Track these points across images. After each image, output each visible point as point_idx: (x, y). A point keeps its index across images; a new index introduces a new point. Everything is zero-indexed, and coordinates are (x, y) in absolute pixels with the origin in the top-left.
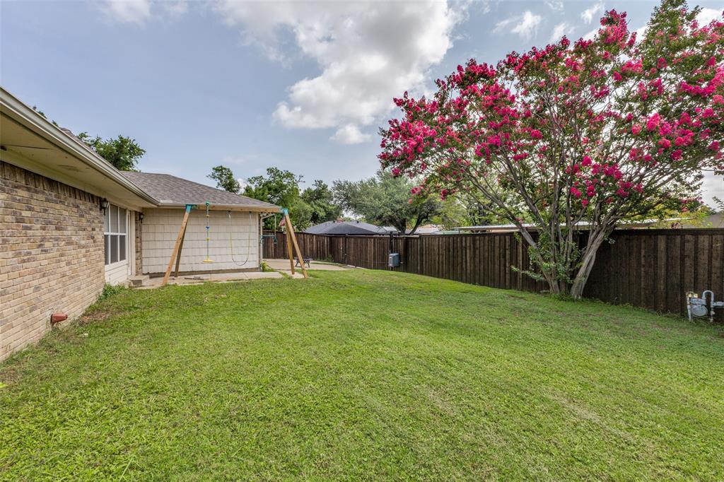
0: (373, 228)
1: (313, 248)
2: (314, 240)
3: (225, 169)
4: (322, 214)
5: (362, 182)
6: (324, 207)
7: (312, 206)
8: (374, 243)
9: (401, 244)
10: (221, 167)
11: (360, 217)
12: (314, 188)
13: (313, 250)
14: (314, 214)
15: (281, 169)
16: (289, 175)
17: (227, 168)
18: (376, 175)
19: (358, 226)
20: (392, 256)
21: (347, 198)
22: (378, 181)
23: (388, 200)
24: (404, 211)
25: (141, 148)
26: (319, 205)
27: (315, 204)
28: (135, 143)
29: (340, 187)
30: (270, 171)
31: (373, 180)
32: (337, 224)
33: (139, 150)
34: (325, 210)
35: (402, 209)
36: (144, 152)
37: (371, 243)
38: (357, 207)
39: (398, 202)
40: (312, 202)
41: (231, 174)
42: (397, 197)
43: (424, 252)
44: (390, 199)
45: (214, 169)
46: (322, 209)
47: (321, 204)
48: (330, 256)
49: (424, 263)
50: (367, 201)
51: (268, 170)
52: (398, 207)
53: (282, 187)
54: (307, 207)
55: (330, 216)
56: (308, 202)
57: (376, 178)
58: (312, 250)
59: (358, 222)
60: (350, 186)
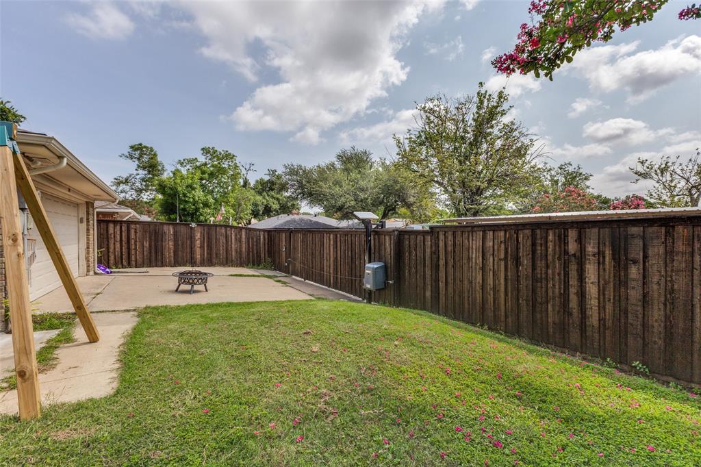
0: (332, 222)
1: (241, 247)
2: (244, 236)
3: (145, 147)
4: (276, 206)
5: (319, 167)
6: (278, 199)
7: (264, 198)
8: (335, 242)
9: (388, 245)
10: (140, 144)
11: (317, 209)
12: (267, 178)
13: (241, 251)
14: (266, 207)
15: (220, 149)
16: (229, 156)
17: (150, 146)
18: (335, 160)
19: (315, 219)
20: (371, 267)
21: (301, 186)
22: (338, 165)
23: (350, 187)
24: (369, 201)
25: (18, 113)
26: (273, 197)
27: (268, 195)
28: (8, 106)
29: (293, 172)
30: (206, 151)
31: (333, 165)
32: (291, 217)
33: (16, 116)
34: (279, 202)
35: (367, 199)
36: (25, 118)
37: (329, 241)
38: (314, 197)
39: (362, 190)
40: (265, 193)
41: (155, 155)
42: (362, 183)
43: (442, 262)
44: (352, 186)
45: (131, 147)
46: (276, 202)
47: (275, 196)
48: (270, 260)
49: (442, 285)
50: (325, 188)
51: (203, 149)
52: (362, 196)
53: (222, 171)
54: (259, 198)
55: (285, 209)
56: (260, 193)
57: (336, 163)
58: (239, 252)
59: (316, 216)
60: (304, 171)
